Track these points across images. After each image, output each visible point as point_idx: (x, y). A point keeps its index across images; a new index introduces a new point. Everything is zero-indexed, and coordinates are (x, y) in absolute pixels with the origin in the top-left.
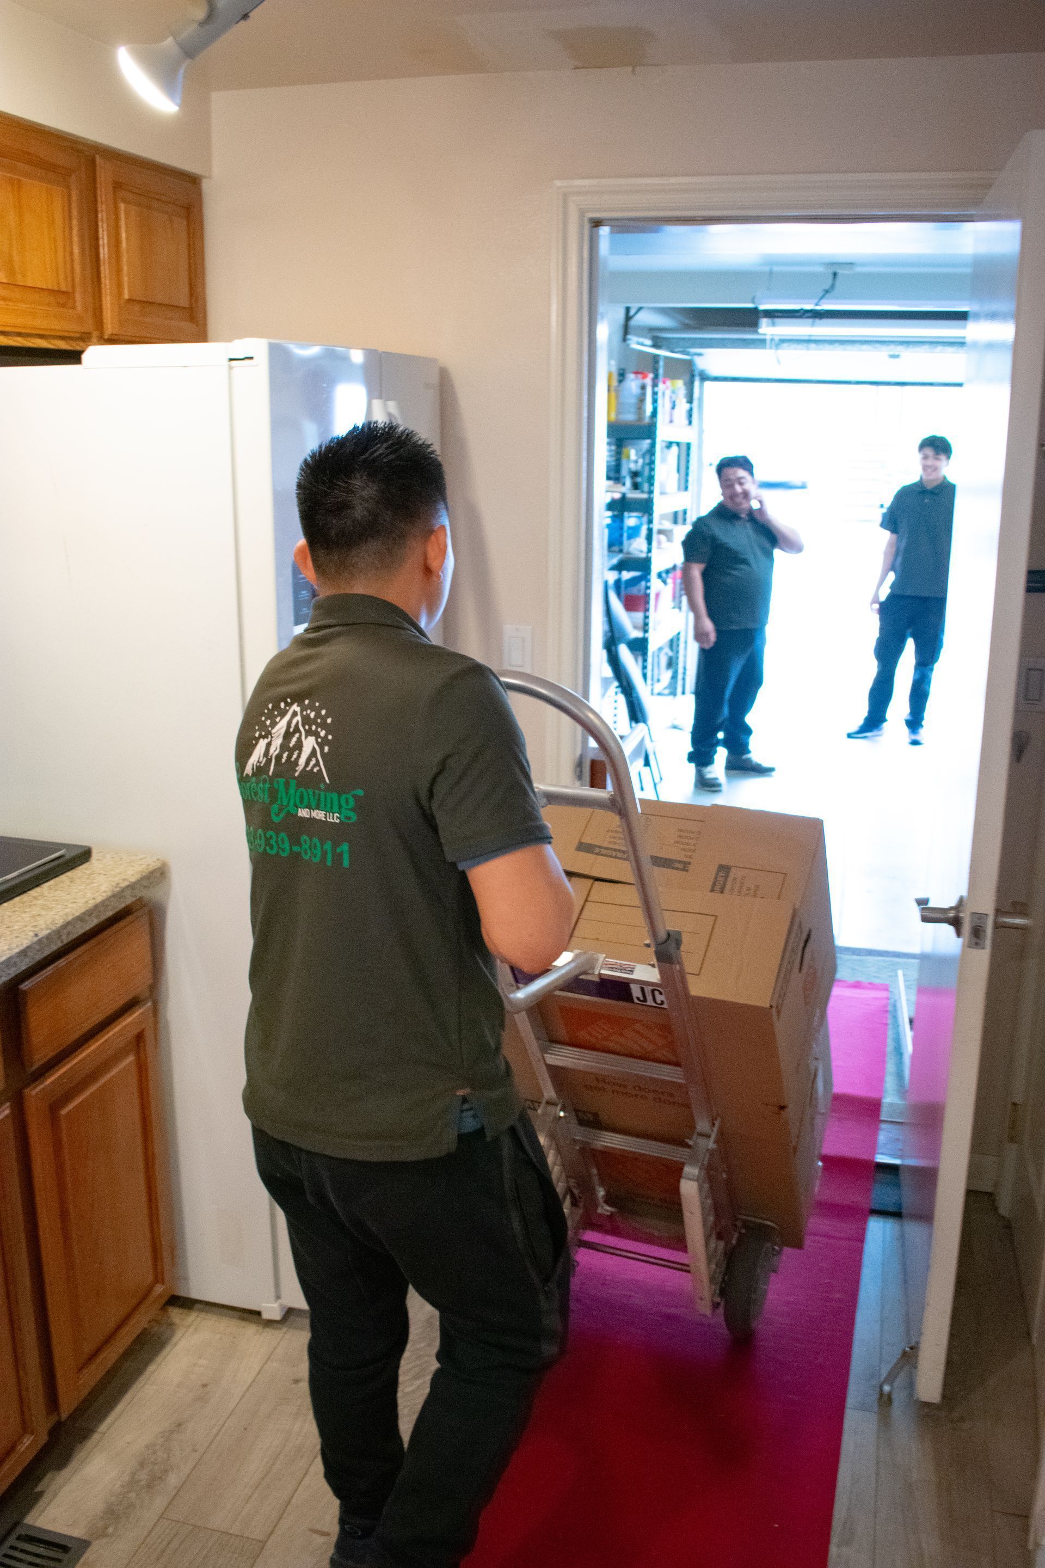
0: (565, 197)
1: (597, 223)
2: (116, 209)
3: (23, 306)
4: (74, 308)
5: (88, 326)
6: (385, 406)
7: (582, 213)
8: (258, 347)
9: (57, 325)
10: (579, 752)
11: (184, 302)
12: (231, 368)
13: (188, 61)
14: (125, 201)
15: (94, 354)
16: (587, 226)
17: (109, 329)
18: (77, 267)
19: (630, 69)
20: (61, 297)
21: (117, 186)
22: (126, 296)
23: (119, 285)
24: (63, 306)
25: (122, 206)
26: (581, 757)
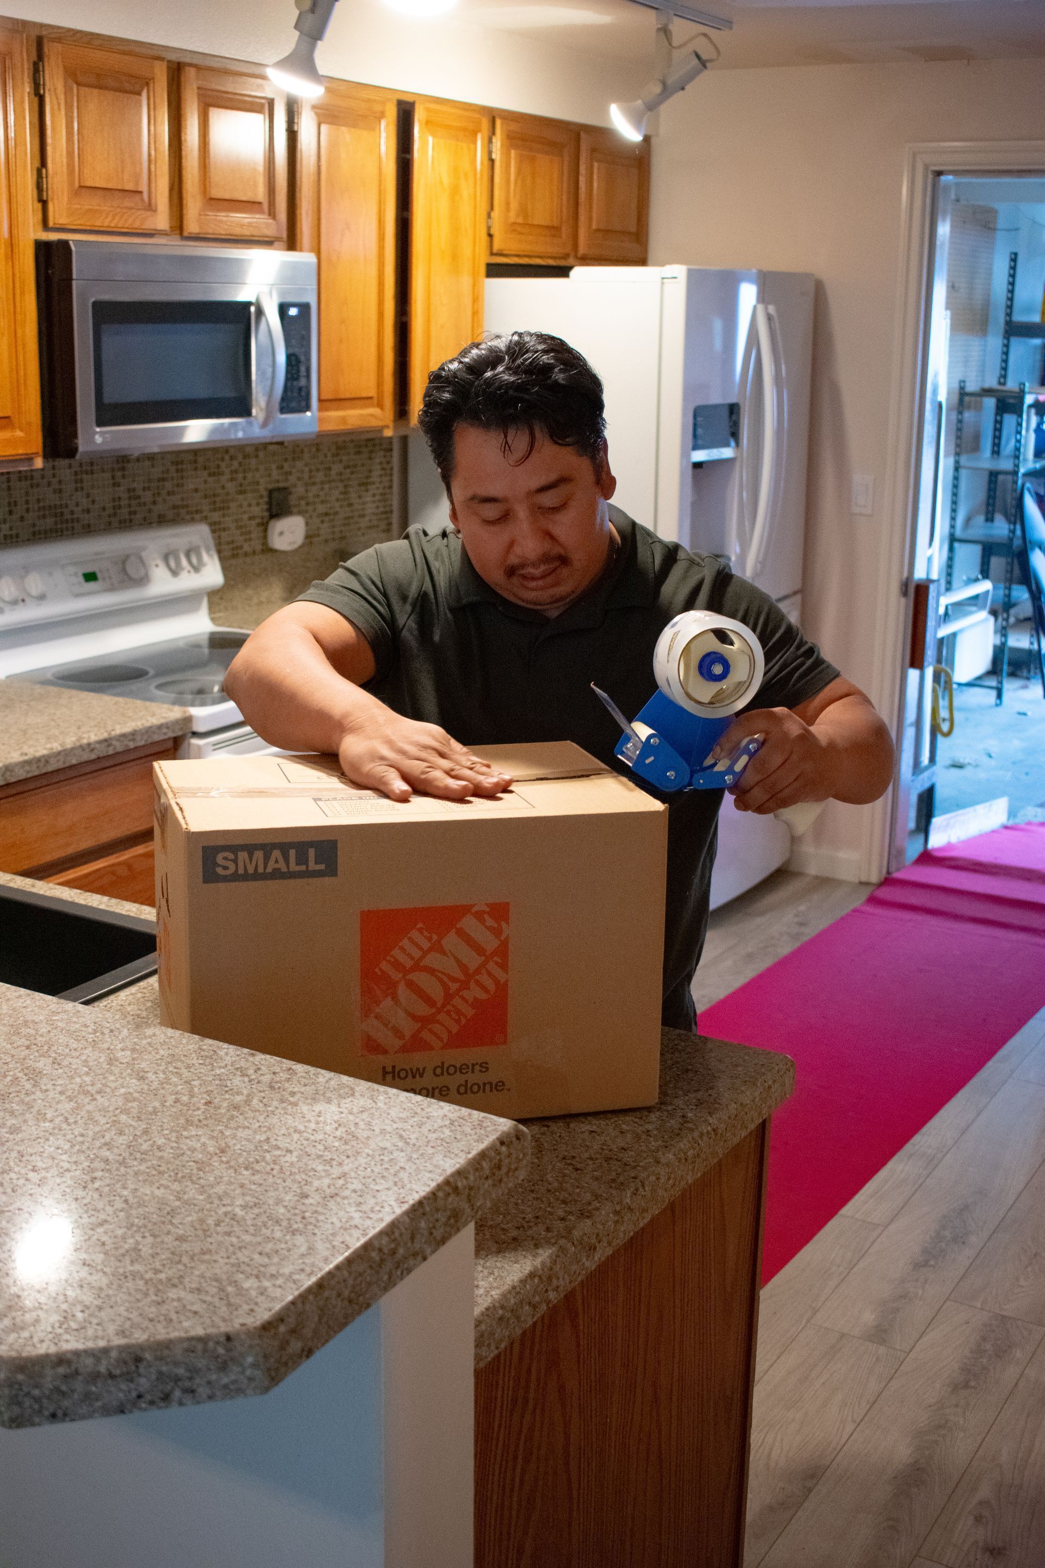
0: (914, 155)
1: (939, 173)
2: (592, 167)
3: (531, 238)
4: (561, 237)
5: (568, 249)
6: (766, 309)
7: (926, 167)
8: (679, 271)
9: (551, 250)
10: (905, 575)
11: (633, 229)
12: (663, 283)
13: (649, 113)
14: (599, 161)
15: (578, 272)
16: (930, 176)
17: (582, 250)
18: (564, 210)
19: (965, 61)
20: (553, 230)
21: (593, 150)
22: (594, 227)
23: (590, 219)
24: (554, 236)
25: (596, 164)
26: (908, 579)
